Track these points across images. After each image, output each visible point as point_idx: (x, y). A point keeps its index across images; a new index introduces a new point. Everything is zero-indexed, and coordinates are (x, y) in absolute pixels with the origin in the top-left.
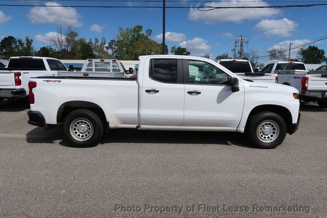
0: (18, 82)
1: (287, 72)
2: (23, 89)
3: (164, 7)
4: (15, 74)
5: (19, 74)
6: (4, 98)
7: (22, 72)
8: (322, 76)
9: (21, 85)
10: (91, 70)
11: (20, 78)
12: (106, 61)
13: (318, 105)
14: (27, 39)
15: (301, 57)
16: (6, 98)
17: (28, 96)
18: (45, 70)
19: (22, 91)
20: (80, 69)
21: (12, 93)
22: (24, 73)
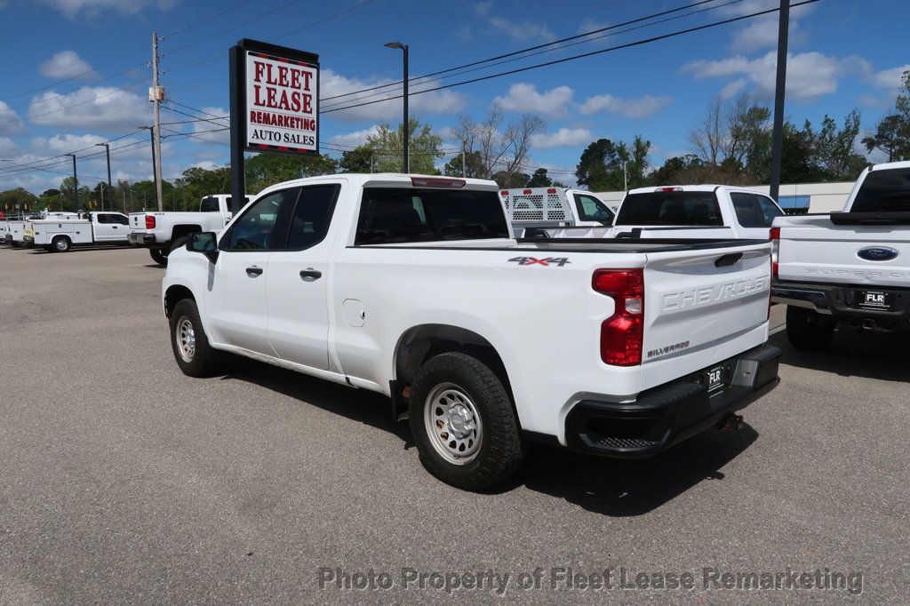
14: (638, 143)
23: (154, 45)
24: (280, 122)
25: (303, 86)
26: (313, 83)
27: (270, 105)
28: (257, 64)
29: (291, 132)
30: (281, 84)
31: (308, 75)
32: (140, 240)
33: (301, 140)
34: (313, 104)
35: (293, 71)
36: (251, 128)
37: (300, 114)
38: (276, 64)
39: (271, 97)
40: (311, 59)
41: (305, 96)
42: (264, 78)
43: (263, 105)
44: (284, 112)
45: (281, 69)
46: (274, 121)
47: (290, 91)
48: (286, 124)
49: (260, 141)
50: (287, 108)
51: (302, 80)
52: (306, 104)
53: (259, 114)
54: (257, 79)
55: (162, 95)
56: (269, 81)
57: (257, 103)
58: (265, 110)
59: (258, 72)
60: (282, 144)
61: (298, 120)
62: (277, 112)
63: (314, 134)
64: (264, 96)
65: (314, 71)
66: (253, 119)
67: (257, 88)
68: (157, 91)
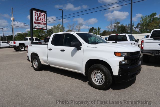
14: (98, 28)
23: (12, 10)
24: (40, 24)
25: (44, 17)
26: (46, 16)
27: (38, 20)
28: (35, 13)
29: (42, 25)
30: (40, 17)
31: (45, 15)
32: (12, 46)
33: (44, 27)
34: (46, 20)
35: (42, 14)
36: (34, 25)
37: (43, 22)
38: (39, 13)
39: (38, 19)
40: (45, 12)
41: (44, 19)
42: (36, 15)
43: (36, 20)
44: (40, 22)
45: (40, 14)
46: (38, 23)
47: (41, 18)
48: (41, 24)
49: (36, 27)
50: (41, 21)
51: (43, 16)
52: (45, 20)
53: (36, 22)
54: (35, 16)
55: (14, 19)
56: (37, 16)
57: (35, 20)
58: (37, 21)
59: (35, 14)
60: (40, 28)
61: (43, 23)
62: (39, 22)
63: (46, 26)
64: (36, 19)
65: (46, 14)
66: (34, 23)
67: (35, 17)
68: (13, 18)
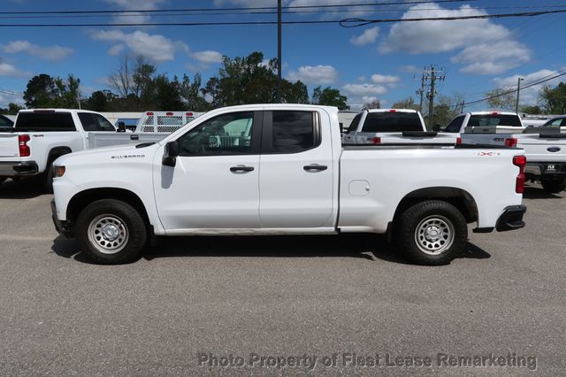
0: (25, 151)
1: (485, 130)
2: (34, 162)
3: (279, 23)
4: (20, 137)
5: (27, 138)
6: (6, 177)
7: (31, 134)
8: (541, 137)
9: (29, 155)
10: (151, 129)
11: (28, 143)
12: (176, 114)
13: (540, 187)
14: (71, 79)
15: (545, 102)
16: (10, 177)
17: (41, 174)
18: (75, 130)
19: (33, 166)
20: (133, 128)
21: (15, 168)
22: (36, 136)
